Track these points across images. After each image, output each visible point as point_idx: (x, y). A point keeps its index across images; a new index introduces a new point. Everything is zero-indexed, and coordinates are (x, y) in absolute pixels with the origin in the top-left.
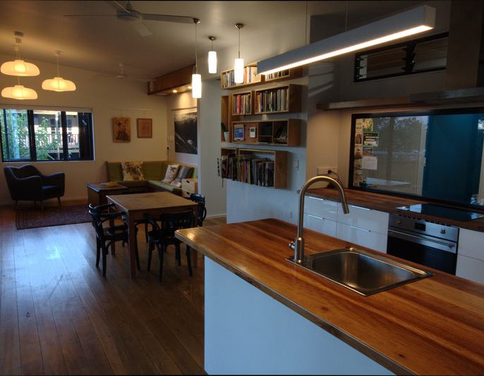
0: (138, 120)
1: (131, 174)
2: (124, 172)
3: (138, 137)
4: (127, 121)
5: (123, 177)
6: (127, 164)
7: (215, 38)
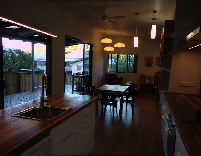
0: (156, 58)
1: (149, 81)
2: (147, 79)
3: (156, 65)
4: (151, 58)
5: (146, 81)
6: (149, 76)
7: (156, 19)
